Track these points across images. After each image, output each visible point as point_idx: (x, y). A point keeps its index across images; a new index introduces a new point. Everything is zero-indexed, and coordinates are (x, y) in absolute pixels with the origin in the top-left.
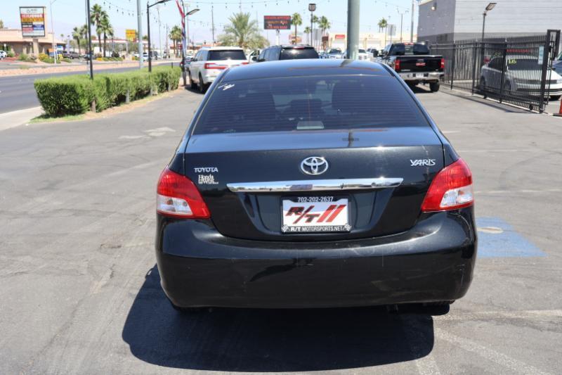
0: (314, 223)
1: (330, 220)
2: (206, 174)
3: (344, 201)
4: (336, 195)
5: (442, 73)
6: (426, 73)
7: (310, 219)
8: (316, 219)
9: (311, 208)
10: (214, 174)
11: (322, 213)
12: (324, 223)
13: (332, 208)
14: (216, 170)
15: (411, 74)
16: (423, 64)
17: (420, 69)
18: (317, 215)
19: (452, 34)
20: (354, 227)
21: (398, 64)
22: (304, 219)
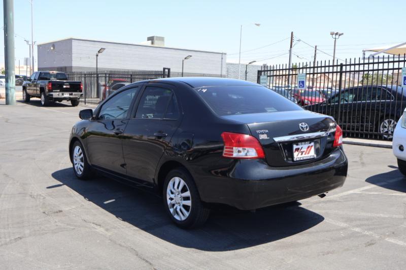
0: (303, 155)
1: (308, 153)
2: (263, 134)
3: (312, 144)
4: (310, 140)
5: (81, 93)
6: (71, 93)
7: (302, 153)
8: (304, 153)
9: (302, 148)
10: (266, 133)
11: (305, 150)
12: (307, 155)
13: (309, 147)
14: (267, 131)
15: (61, 93)
16: (68, 87)
17: (66, 90)
18: (304, 151)
19: (71, 67)
20: (317, 155)
21: (50, 86)
22: (300, 154)
